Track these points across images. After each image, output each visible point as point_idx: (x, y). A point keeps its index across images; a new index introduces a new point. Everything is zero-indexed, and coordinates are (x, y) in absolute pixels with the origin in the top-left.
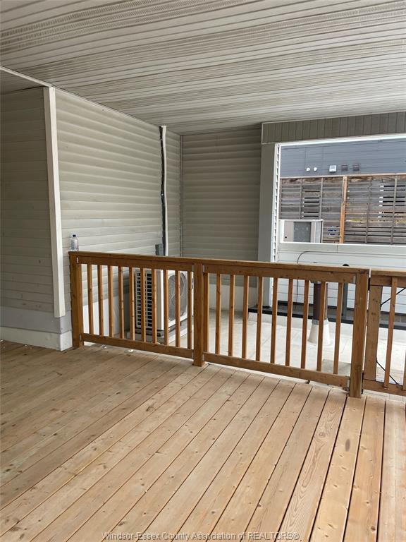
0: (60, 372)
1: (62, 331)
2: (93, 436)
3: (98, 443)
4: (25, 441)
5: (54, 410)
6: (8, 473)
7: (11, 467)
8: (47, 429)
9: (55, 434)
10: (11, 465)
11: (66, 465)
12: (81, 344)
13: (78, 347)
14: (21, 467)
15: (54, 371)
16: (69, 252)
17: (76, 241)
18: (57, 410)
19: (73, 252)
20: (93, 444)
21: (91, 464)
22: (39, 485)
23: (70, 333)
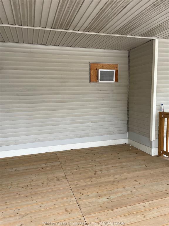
0: (147, 165)
1: (153, 147)
2: (146, 200)
3: (147, 204)
4: (119, 190)
5: (136, 181)
6: (107, 199)
7: (109, 198)
8: (130, 188)
9: (131, 192)
10: (110, 197)
11: (129, 207)
12: (161, 155)
13: (160, 156)
14: (112, 199)
15: (144, 164)
16: (159, 112)
17: (162, 107)
18: (137, 182)
19: (161, 112)
20: (144, 204)
21: (139, 212)
22: (115, 210)
23: (157, 149)
